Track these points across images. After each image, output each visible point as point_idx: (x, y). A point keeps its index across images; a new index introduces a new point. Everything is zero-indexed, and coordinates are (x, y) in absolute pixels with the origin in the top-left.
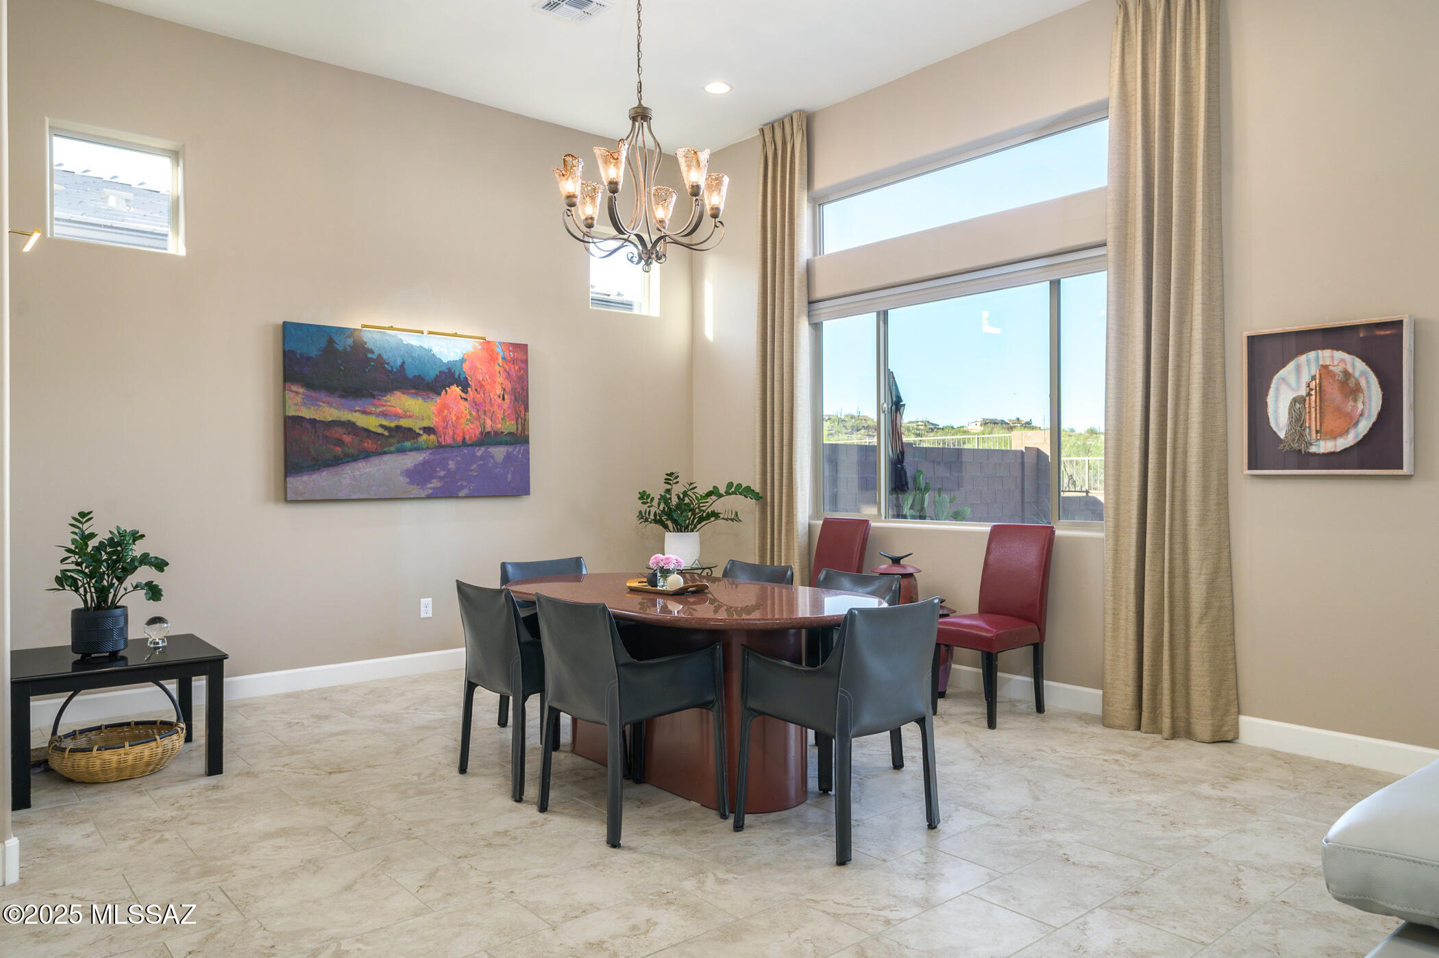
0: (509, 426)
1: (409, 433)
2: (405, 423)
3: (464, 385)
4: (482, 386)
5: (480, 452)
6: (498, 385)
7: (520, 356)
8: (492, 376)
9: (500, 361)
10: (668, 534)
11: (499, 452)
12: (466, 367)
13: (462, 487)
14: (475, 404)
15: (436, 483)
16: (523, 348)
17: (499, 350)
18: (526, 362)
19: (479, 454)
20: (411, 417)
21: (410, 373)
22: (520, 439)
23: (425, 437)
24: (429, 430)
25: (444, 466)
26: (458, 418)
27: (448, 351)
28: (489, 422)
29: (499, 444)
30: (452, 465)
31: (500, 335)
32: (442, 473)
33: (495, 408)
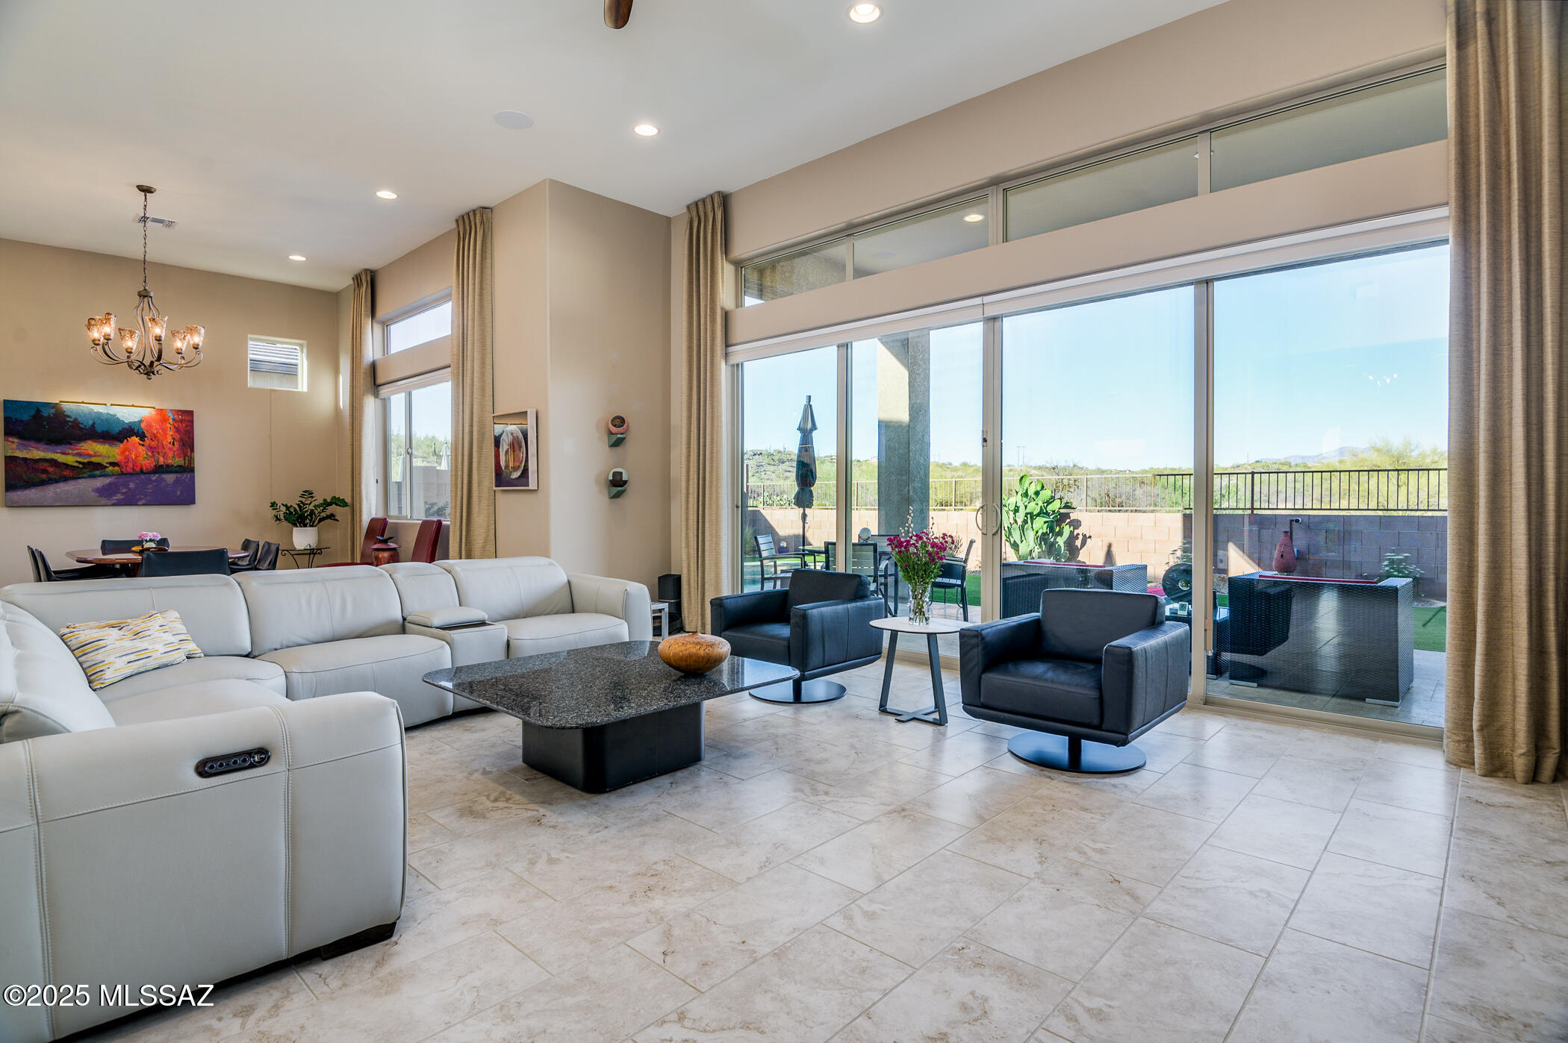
0: (178, 461)
1: (99, 466)
2: (95, 460)
3: (142, 436)
4: (156, 437)
5: (154, 477)
6: (169, 436)
7: (188, 418)
8: (164, 430)
9: (171, 421)
10: (295, 529)
11: (170, 478)
12: (143, 425)
13: (140, 499)
14: (150, 448)
15: (119, 496)
16: (191, 413)
17: (170, 414)
18: (192, 422)
19: (154, 478)
20: (100, 456)
21: (99, 429)
22: (188, 469)
23: (111, 468)
24: (113, 464)
25: (126, 486)
26: (136, 457)
27: (129, 414)
28: (161, 459)
29: (171, 472)
30: (132, 485)
31: (173, 404)
32: (124, 490)
33: (167, 450)
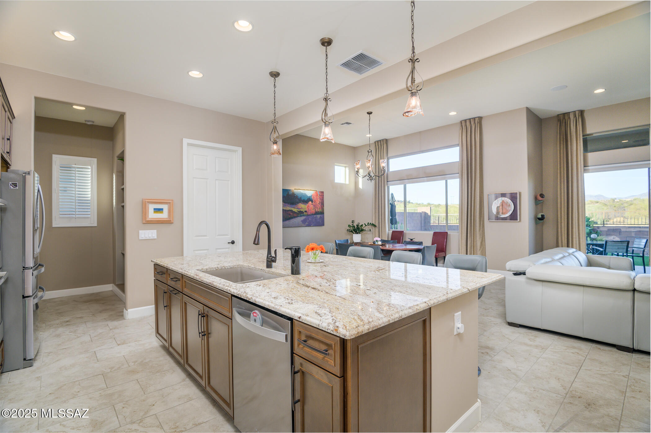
0: (320, 210)
1: (302, 212)
2: (301, 210)
3: (312, 201)
4: (315, 201)
5: (315, 216)
6: (318, 201)
7: (322, 194)
8: (317, 199)
9: (319, 196)
10: (354, 234)
11: (319, 216)
12: (312, 197)
13: (312, 224)
14: (314, 205)
15: (307, 223)
16: (323, 192)
17: (318, 193)
18: (323, 195)
19: (315, 217)
20: (302, 209)
21: (302, 199)
22: (322, 213)
23: (305, 213)
24: (306, 211)
25: (308, 219)
26: (311, 209)
27: (309, 193)
28: (317, 209)
29: (318, 214)
30: (310, 219)
31: (319, 190)
32: (308, 221)
33: (318, 206)
